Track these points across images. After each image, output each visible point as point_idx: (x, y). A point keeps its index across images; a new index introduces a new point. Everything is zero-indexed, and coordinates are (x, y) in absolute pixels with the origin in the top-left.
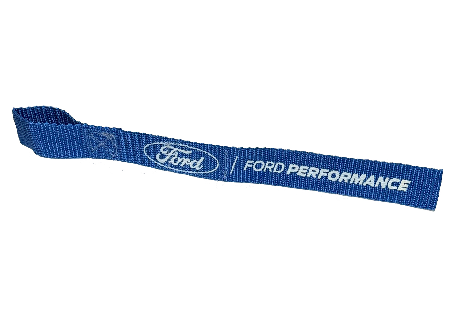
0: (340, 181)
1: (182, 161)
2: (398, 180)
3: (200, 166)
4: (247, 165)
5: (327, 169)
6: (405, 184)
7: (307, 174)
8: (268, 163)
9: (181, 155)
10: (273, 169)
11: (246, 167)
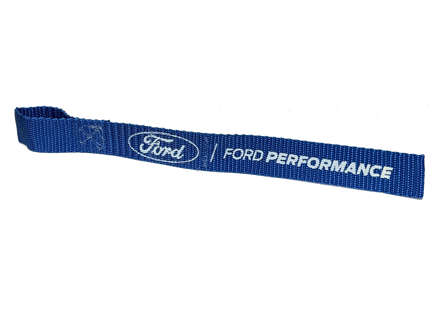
0: (321, 168)
1: (164, 151)
2: (380, 167)
3: (181, 155)
4: (227, 153)
5: (306, 155)
6: (387, 171)
7: (286, 162)
8: (247, 150)
9: (163, 144)
10: (252, 157)
11: (225, 155)
